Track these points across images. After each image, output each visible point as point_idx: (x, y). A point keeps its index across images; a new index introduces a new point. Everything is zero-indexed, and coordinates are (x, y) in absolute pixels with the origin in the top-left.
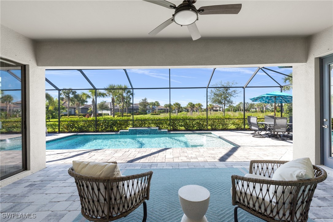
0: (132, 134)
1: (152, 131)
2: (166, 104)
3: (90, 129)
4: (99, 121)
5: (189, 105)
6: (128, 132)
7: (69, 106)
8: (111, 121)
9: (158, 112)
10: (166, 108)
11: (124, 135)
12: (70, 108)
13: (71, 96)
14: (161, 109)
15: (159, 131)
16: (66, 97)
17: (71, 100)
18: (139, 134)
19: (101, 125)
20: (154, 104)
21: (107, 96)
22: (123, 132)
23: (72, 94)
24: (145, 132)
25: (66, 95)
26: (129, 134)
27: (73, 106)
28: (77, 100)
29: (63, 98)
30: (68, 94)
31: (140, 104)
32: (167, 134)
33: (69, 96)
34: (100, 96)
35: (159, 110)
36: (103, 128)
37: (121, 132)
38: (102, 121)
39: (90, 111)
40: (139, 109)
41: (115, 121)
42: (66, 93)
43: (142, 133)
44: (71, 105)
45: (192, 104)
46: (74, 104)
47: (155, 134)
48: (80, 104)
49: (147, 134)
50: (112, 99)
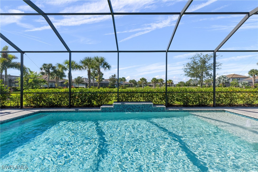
0: (117, 111)
1: (145, 107)
2: (130, 80)
3: (63, 103)
4: (73, 93)
5: (153, 80)
6: (112, 108)
7: (49, 80)
8: (89, 94)
9: (125, 86)
10: (131, 83)
11: (108, 112)
12: (50, 82)
13: (51, 71)
14: (126, 84)
15: (154, 107)
16: (46, 72)
17: (51, 74)
18: (127, 112)
19: (77, 98)
20: (122, 80)
21: (83, 68)
22: (106, 108)
23: (52, 69)
24: (135, 109)
25: (46, 70)
26: (114, 111)
27: (53, 80)
28: (56, 74)
29: (44, 72)
30: (49, 68)
31: (110, 79)
32: (165, 111)
33: (49, 71)
34: (77, 68)
35: (125, 84)
36: (78, 101)
37: (103, 108)
38: (78, 93)
39: (66, 83)
40: (110, 83)
41: (95, 93)
42: (46, 68)
43: (131, 109)
44: (51, 79)
45: (156, 79)
46: (53, 78)
47: (148, 111)
48: (59, 78)
49: (138, 111)
50: (88, 72)
